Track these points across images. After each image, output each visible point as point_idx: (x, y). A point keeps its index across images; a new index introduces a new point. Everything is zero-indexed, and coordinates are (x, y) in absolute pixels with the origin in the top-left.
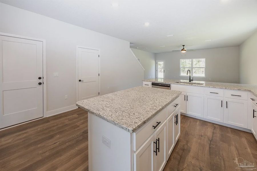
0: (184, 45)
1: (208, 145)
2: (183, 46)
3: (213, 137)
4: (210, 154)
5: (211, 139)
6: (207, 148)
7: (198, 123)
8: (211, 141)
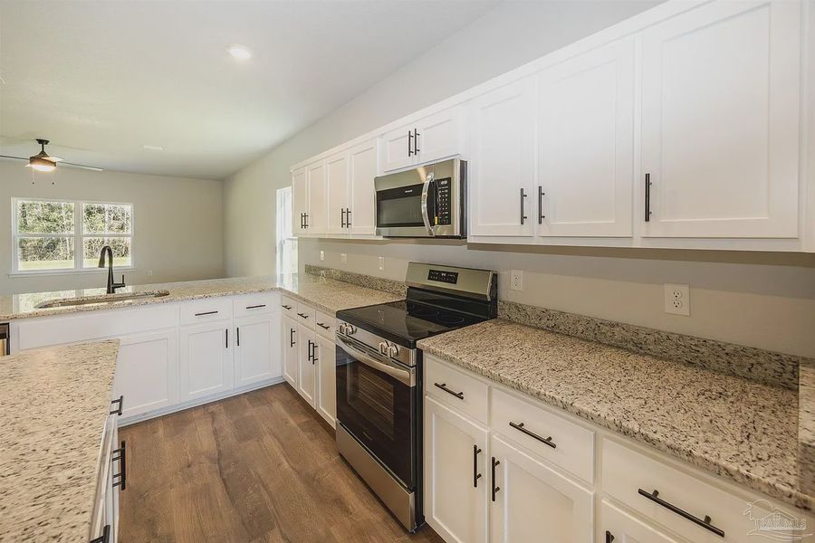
0: (47, 142)
1: (217, 479)
2: (41, 141)
3: (218, 445)
4: (232, 500)
5: (217, 455)
6: (218, 489)
7: (161, 432)
8: (219, 460)
